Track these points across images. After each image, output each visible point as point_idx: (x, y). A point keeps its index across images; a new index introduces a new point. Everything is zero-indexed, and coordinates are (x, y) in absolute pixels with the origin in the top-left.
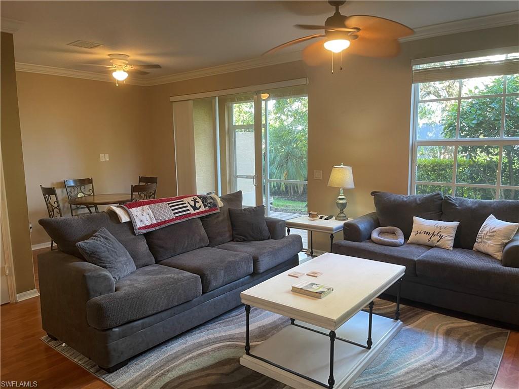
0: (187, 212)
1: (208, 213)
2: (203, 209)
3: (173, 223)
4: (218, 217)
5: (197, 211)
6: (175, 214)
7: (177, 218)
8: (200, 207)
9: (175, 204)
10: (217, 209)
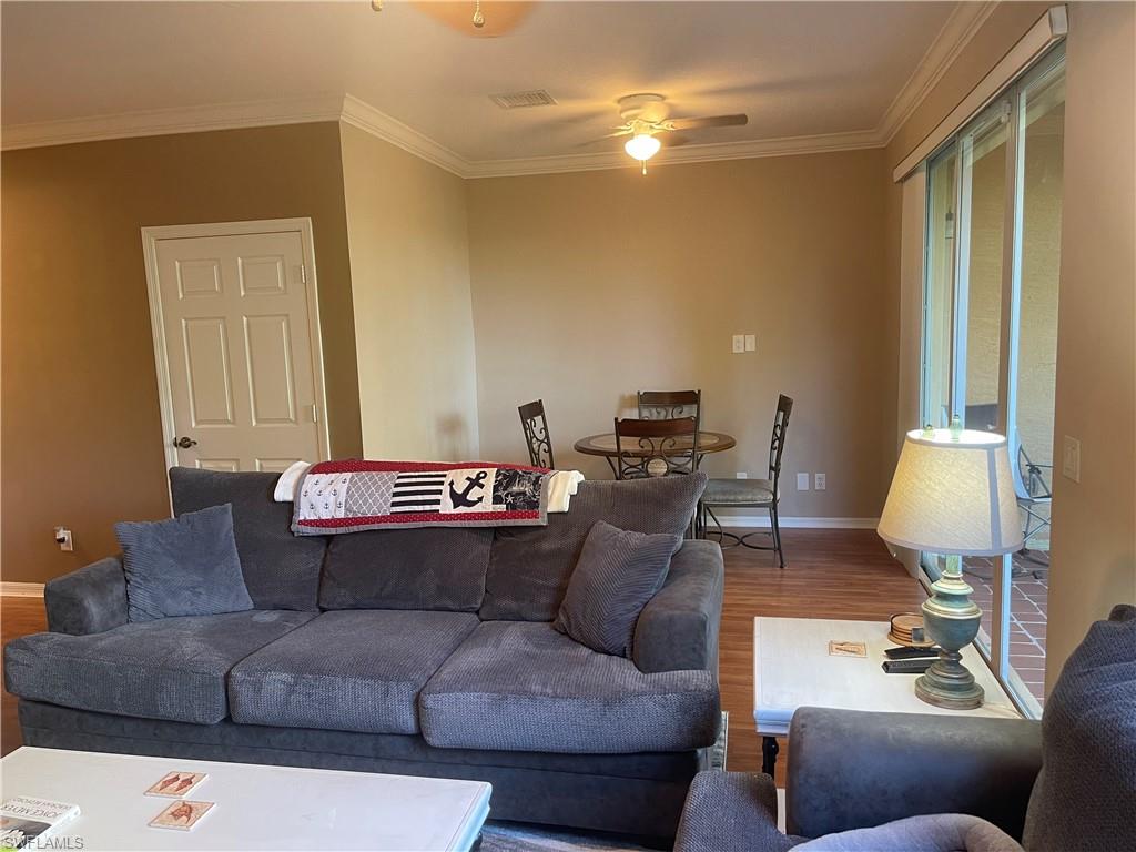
0: (428, 508)
1: (501, 523)
2: (487, 506)
3: (375, 527)
4: (538, 540)
5: (462, 509)
6: (394, 504)
7: (395, 517)
8: (480, 499)
9: (414, 480)
10: (536, 516)
